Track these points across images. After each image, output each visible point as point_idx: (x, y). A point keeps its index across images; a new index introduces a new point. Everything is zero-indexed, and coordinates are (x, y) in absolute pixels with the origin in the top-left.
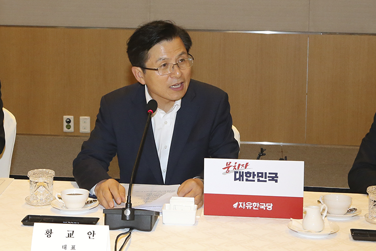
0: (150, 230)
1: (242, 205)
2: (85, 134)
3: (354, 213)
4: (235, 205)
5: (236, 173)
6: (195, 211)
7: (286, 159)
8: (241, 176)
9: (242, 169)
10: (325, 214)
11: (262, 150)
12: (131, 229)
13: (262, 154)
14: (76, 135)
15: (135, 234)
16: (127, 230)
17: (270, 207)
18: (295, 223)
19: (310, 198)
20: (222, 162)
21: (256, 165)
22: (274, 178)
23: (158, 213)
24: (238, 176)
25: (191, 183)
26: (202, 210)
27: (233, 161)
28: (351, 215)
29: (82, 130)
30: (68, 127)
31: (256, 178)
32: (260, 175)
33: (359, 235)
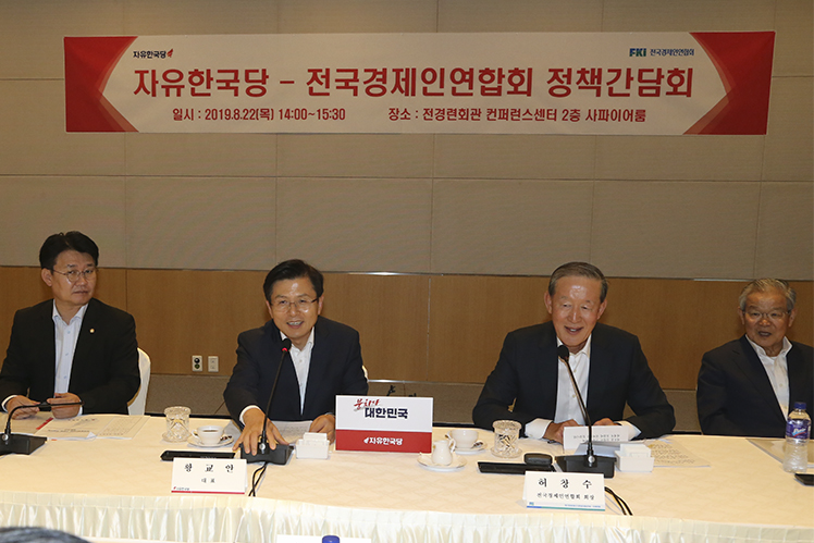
0: (284, 464)
1: (373, 440)
2: (214, 374)
3: (482, 447)
4: (366, 441)
5: (367, 409)
6: (327, 447)
7: (415, 396)
8: (372, 412)
9: (373, 406)
10: (453, 448)
11: (392, 387)
12: (266, 463)
13: (391, 391)
14: (206, 374)
15: (271, 468)
16: (262, 464)
17: (400, 442)
18: (424, 456)
19: (439, 434)
20: (354, 399)
21: (387, 402)
22: (404, 414)
23: (292, 448)
24: (369, 412)
25: (323, 419)
26: (334, 445)
27: (364, 398)
28: (478, 448)
29: (210, 370)
30: (197, 366)
31: (386, 415)
32: (390, 411)
33: (486, 467)
